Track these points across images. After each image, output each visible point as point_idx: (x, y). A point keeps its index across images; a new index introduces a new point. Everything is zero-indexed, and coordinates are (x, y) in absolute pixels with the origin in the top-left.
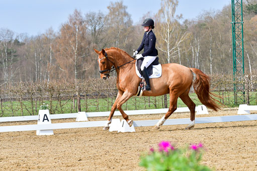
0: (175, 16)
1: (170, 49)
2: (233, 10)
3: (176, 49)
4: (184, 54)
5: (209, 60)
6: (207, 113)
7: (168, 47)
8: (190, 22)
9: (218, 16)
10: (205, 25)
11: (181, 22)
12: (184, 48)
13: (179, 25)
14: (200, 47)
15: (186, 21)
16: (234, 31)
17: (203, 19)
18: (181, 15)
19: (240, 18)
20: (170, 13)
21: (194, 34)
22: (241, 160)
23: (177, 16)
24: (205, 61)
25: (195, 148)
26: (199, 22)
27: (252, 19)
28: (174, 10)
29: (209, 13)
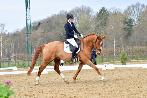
0: (4, 31)
1: (2, 44)
2: (27, 28)
3: (5, 44)
4: (8, 46)
5: (18, 48)
6: (17, 70)
7: (2, 43)
8: (10, 33)
9: (22, 31)
10: (16, 34)
11: (7, 33)
12: (8, 44)
13: (6, 34)
14: (15, 43)
15: (9, 33)
16: (28, 37)
17: (16, 32)
18: (7, 31)
19: (30, 31)
20: (2, 29)
21: (12, 38)
22: (30, 88)
23: (5, 31)
24: (16, 49)
25: (7, 83)
26: (14, 33)
27: (35, 32)
28: (4, 28)
29: (18, 30)
